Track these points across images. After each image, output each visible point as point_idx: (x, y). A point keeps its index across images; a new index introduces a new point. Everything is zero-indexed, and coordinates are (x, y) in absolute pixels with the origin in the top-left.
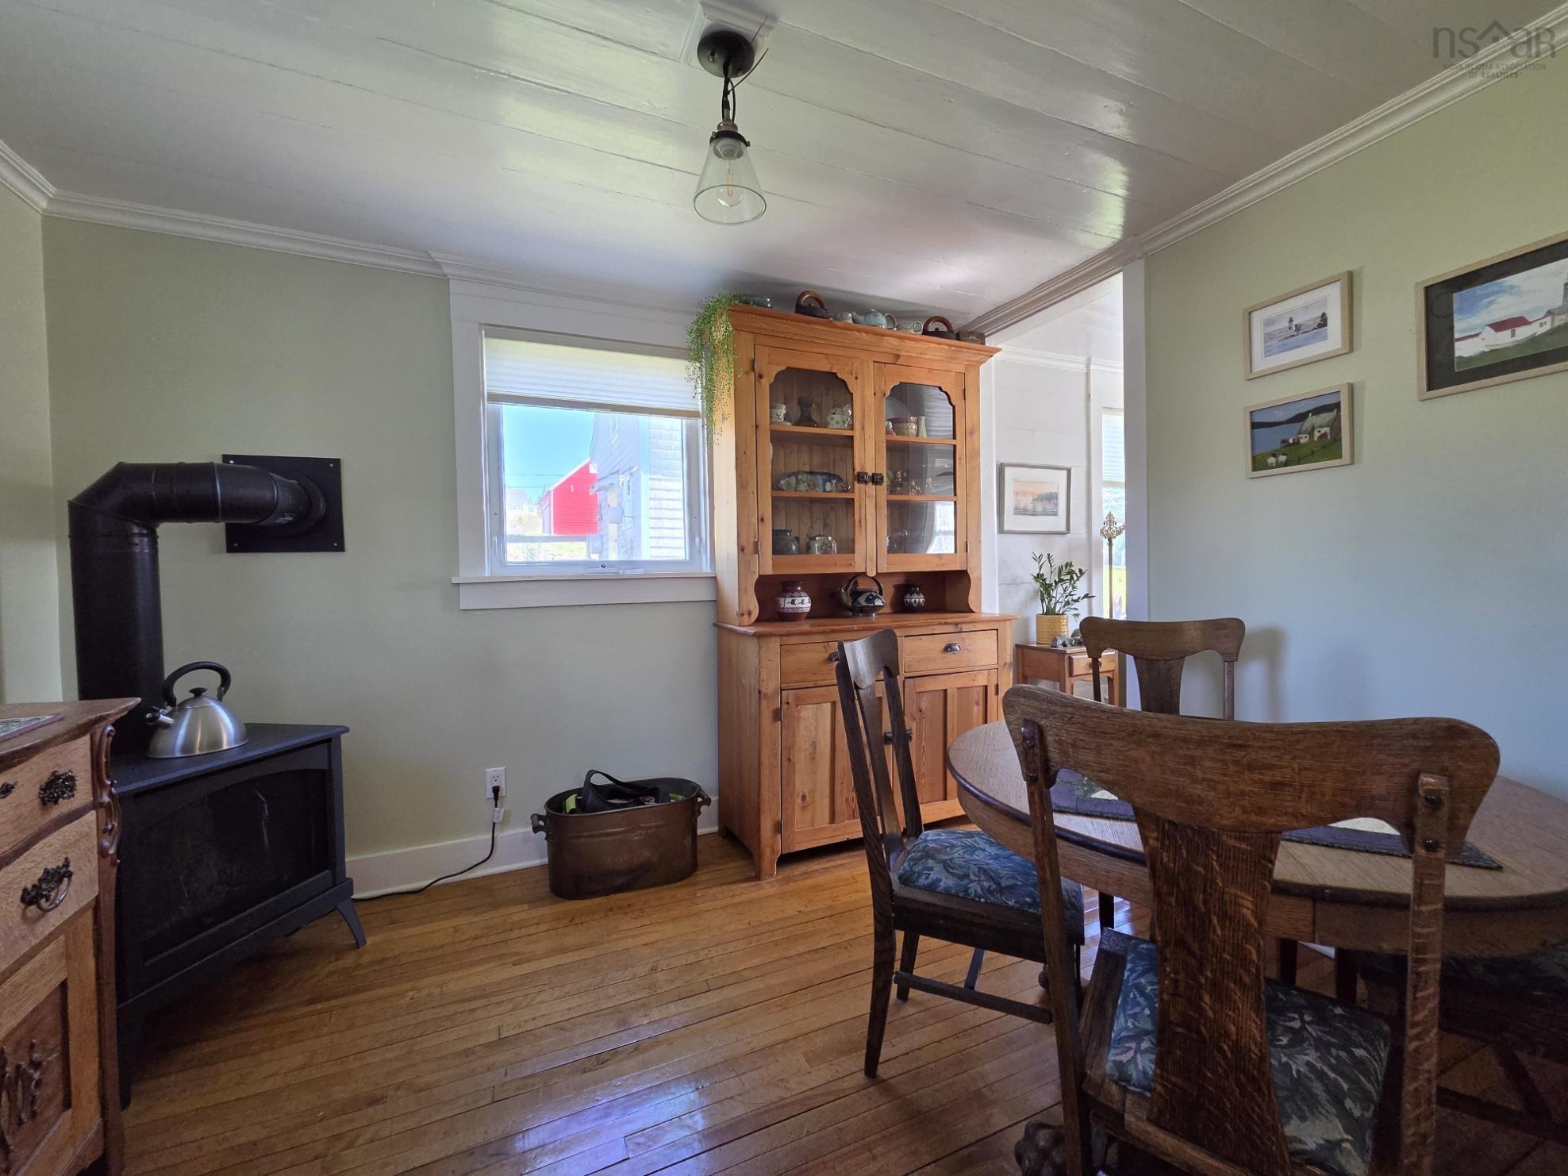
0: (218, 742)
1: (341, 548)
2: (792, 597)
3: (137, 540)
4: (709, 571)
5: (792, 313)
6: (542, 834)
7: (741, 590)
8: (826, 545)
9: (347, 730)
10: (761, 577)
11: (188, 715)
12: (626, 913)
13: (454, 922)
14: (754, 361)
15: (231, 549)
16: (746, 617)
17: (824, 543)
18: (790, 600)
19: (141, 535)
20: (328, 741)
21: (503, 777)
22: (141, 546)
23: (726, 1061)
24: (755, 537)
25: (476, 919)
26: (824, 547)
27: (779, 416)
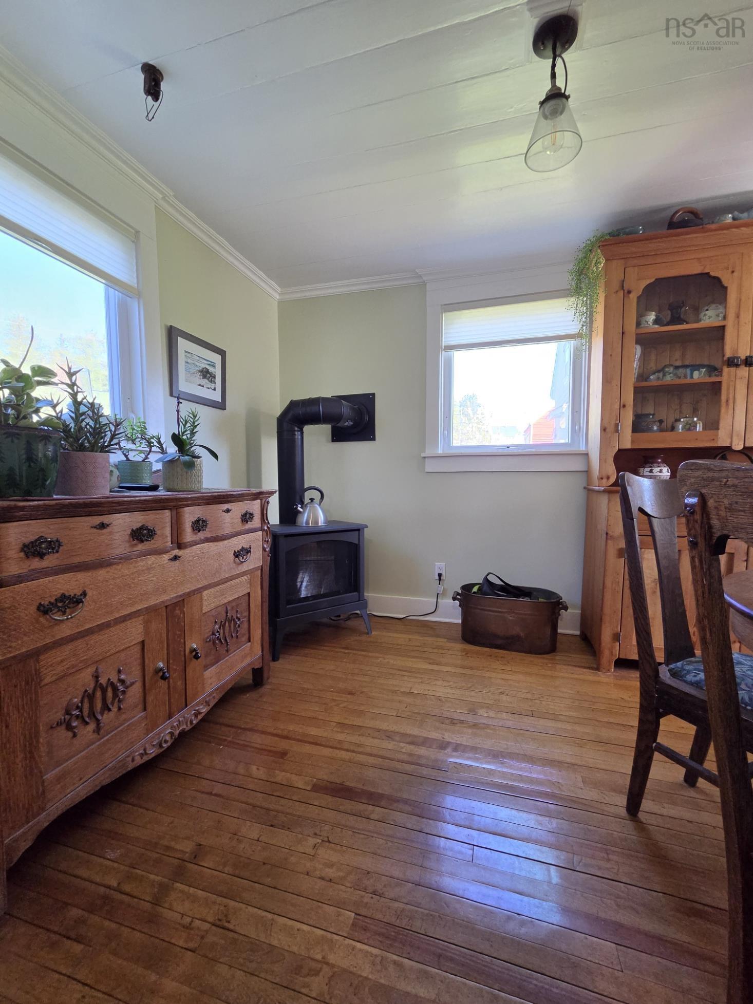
0: (317, 522)
1: (374, 439)
2: (651, 467)
3: (296, 433)
4: (584, 449)
5: (665, 231)
6: (457, 602)
7: (602, 460)
8: (690, 424)
9: (367, 527)
10: (620, 450)
11: (308, 509)
12: (498, 660)
13: (411, 637)
14: (623, 281)
15: (333, 441)
16: (604, 481)
17: (687, 422)
18: (649, 469)
19: (298, 431)
20: (359, 530)
21: (444, 568)
22: (298, 434)
23: (526, 755)
24: (616, 420)
25: (421, 638)
26: (688, 427)
27: (647, 322)
